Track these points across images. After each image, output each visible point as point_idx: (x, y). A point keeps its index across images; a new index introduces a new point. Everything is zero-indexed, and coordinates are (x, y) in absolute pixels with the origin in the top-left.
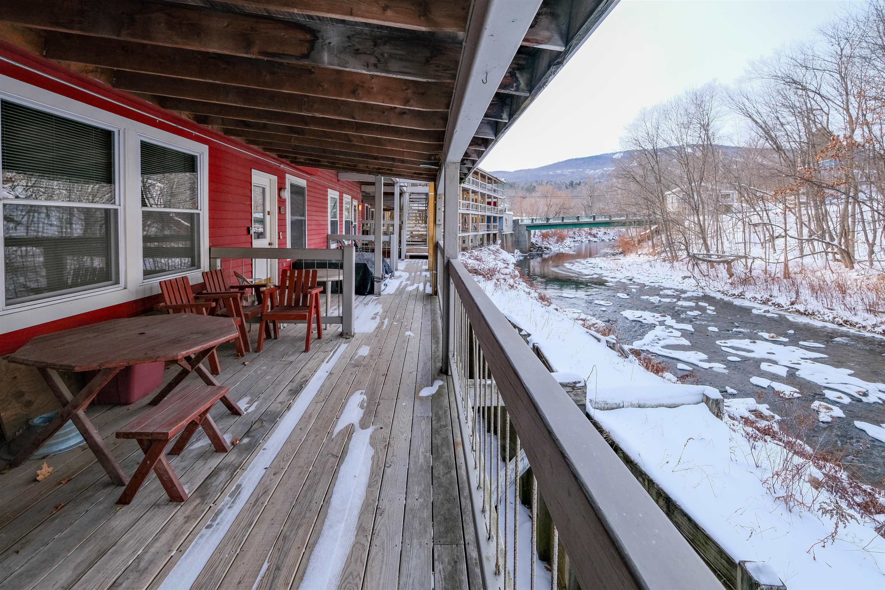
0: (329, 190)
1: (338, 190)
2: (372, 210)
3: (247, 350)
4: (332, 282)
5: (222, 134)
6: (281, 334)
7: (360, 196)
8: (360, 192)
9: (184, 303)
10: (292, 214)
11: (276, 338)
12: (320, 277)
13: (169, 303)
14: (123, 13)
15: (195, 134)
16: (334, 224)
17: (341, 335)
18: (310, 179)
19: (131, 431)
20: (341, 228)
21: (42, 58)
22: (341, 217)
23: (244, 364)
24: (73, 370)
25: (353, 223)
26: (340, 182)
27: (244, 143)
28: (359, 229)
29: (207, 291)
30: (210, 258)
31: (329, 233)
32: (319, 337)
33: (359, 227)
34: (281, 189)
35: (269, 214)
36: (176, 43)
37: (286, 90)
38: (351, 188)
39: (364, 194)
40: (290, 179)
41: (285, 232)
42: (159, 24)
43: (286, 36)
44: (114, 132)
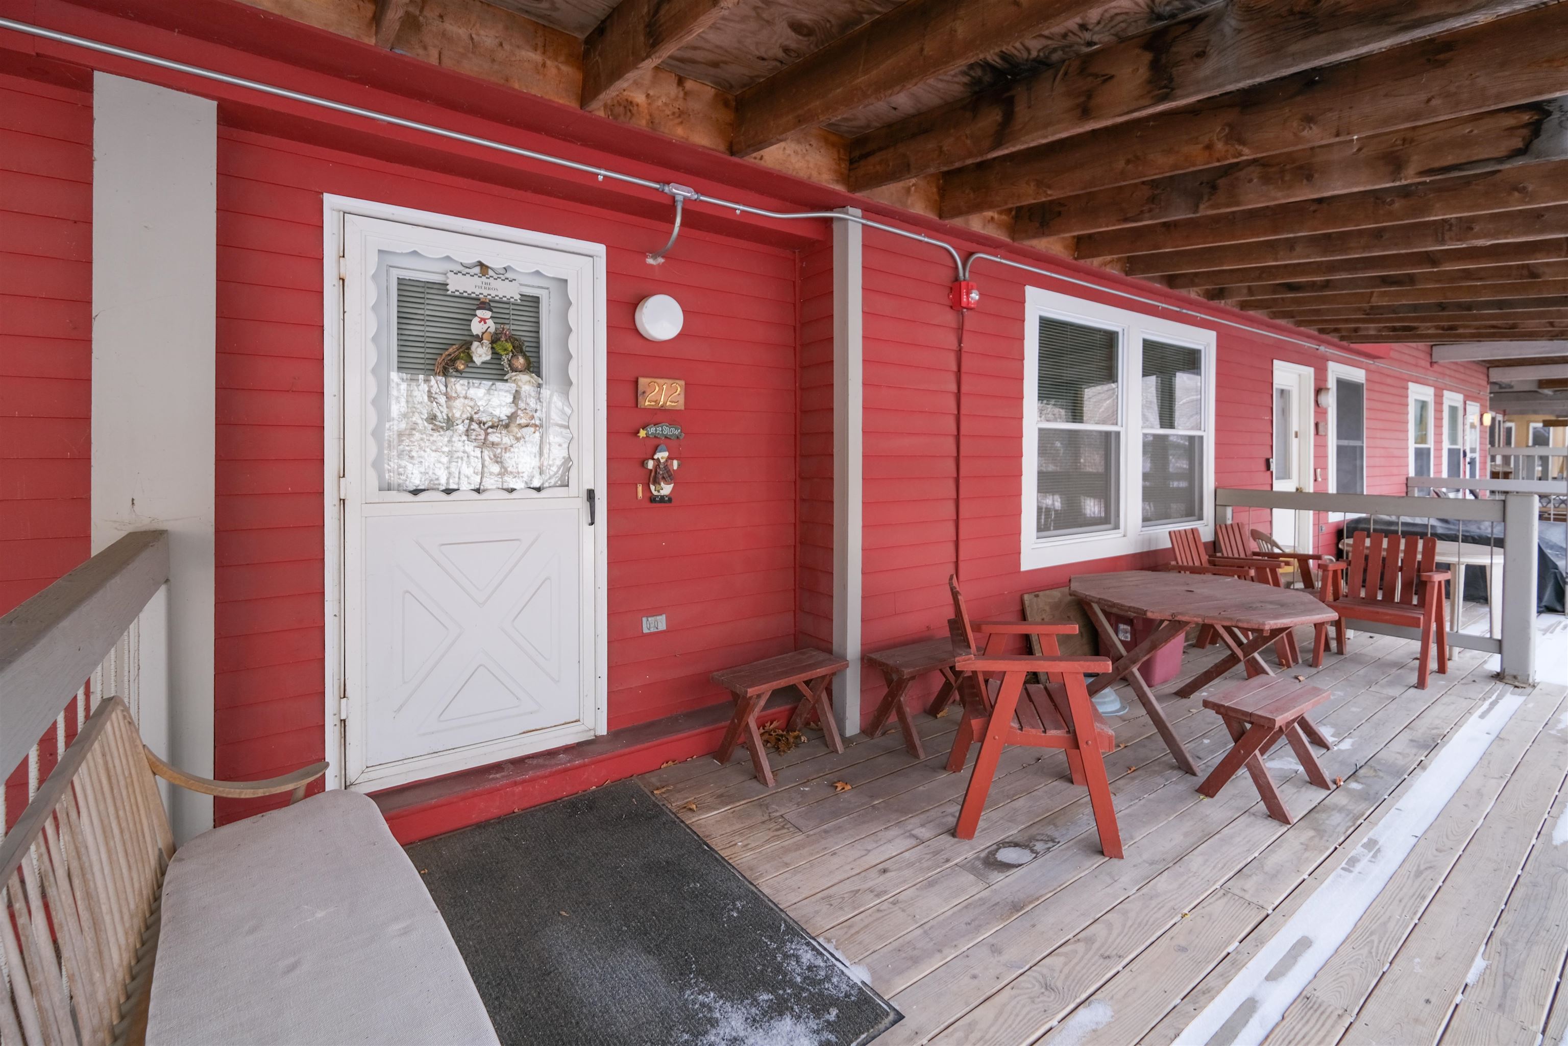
0: (1411, 386)
1: (1431, 382)
2: (1508, 424)
3: (1295, 660)
4: (1469, 567)
5: (1236, 310)
6: (1349, 648)
7: (1486, 393)
8: (1485, 383)
9: (1196, 564)
10: (1340, 436)
11: (1340, 652)
12: (1443, 554)
13: (1180, 563)
14: (1201, 183)
15: (1201, 318)
16: (1422, 456)
17: (1498, 677)
18: (1372, 367)
19: (1222, 703)
20: (1439, 465)
21: (1074, 262)
22: (1438, 442)
23: (1296, 678)
24: (1145, 614)
25: (1469, 455)
26: (1436, 367)
27: (1266, 319)
28: (1483, 468)
29: (1223, 554)
30: (1216, 505)
31: (1412, 473)
32: (1442, 669)
33: (1483, 463)
34: (1319, 390)
35: (1296, 436)
36: (1275, 199)
37: (1436, 216)
38: (1462, 376)
39: (1496, 389)
40: (1336, 371)
41: (1325, 469)
42: (1250, 181)
43: (1475, 132)
44: (1117, 333)
